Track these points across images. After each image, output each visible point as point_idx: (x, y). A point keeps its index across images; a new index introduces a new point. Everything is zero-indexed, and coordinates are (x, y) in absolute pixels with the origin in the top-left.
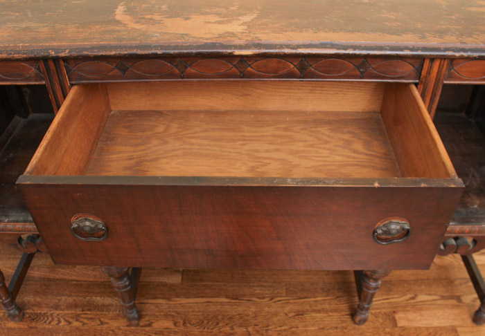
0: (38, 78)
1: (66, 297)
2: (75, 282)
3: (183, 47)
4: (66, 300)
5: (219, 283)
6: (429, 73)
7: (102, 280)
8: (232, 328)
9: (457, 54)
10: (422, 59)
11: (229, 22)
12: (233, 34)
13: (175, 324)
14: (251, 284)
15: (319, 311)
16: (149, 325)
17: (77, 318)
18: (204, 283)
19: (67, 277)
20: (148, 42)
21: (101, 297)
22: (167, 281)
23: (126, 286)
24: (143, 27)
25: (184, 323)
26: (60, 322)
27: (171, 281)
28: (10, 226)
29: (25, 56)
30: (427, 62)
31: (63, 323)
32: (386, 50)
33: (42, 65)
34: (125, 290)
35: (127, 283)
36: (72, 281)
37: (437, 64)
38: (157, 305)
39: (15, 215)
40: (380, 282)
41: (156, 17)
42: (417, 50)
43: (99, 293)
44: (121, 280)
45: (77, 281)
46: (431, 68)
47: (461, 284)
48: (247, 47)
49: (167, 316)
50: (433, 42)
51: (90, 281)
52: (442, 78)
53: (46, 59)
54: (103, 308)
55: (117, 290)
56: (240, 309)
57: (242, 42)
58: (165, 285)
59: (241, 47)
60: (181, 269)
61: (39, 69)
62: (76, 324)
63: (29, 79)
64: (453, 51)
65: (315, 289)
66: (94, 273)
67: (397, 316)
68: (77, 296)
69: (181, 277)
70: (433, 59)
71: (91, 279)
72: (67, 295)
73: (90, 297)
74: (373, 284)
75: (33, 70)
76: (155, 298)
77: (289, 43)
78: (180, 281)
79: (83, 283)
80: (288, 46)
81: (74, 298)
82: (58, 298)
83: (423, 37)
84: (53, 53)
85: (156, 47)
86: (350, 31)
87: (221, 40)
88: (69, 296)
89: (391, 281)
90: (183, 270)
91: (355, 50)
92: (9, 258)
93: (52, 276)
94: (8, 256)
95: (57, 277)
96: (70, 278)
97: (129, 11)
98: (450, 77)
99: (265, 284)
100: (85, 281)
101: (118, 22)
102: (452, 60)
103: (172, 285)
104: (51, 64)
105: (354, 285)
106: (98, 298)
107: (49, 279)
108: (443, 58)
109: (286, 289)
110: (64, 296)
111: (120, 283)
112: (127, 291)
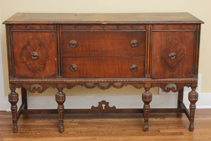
5: (93, 125)
6: (148, 28)
8: (98, 133)
10: (146, 24)
13: (77, 133)
15: (131, 130)
16: (67, 133)
17: (39, 132)
18: (87, 125)
25: (80, 132)
26: (32, 133)
27: (74, 125)
29: (53, 23)
30: (147, 25)
31: (33, 133)
37: (149, 26)
38: (70, 129)
46: (148, 27)
49: (73, 131)
52: (151, 29)
54: (48, 130)
56: (101, 130)
58: (72, 125)
59: (103, 22)
60: (78, 122)
62: (38, 133)
64: (153, 22)
65: (130, 126)
66: (43, 123)
67: (160, 131)
68: (37, 128)
70: (148, 24)
73: (43, 128)
75: (53, 28)
76: (69, 128)
78: (77, 124)
82: (30, 129)
84: (60, 23)
88: (34, 128)
95: (28, 124)
96: (34, 125)
98: (154, 30)
99: (110, 125)
100: (40, 125)
102: (153, 24)
104: (58, 25)
106: (46, 128)
107: (25, 125)
108: (151, 24)
109: (118, 126)
110: (32, 128)
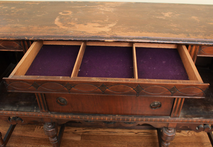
0: (20, 48)
1: (29, 145)
2: (33, 138)
3: (83, 37)
4: (29, 146)
5: (97, 141)
6: (191, 51)
7: (46, 138)
9: (203, 44)
11: (104, 27)
12: (105, 32)
14: (112, 142)
18: (91, 141)
19: (30, 136)
20: (68, 35)
21: (44, 145)
22: (75, 139)
23: (55, 141)
24: (66, 28)
27: (76, 139)
28: (5, 112)
29: (15, 39)
30: (190, 47)
32: (172, 41)
33: (22, 43)
34: (55, 143)
35: (56, 140)
36: (32, 137)
37: (194, 47)
39: (8, 108)
40: (169, 143)
41: (72, 24)
42: (185, 41)
43: (44, 143)
44: (54, 138)
45: (34, 137)
47: (207, 145)
48: (110, 38)
50: (193, 38)
51: (40, 138)
52: (196, 54)
53: (23, 41)
55: (51, 143)
57: (109, 36)
58: (73, 141)
59: (108, 38)
61: (20, 45)
63: (16, 49)
64: (201, 42)
65: (140, 145)
66: (42, 134)
68: (34, 144)
69: (80, 138)
70: (192, 45)
71: (41, 137)
72: (29, 144)
73: (40, 145)
74: (166, 144)
75: (18, 45)
77: (129, 37)
78: (80, 139)
79: (37, 139)
80: (128, 38)
81: (33, 145)
82: (26, 145)
83: (188, 36)
84: (26, 38)
85: (71, 37)
86: (156, 32)
87: (99, 35)
88: (30, 144)
89: (175, 143)
90: (82, 135)
91: (158, 41)
92: (5, 126)
93: (23, 135)
94: (4, 125)
95: (26, 135)
96: (31, 136)
97: (61, 21)
98: (200, 53)
99: (118, 142)
100: (38, 138)
101: (56, 25)
102: (201, 46)
103: (77, 141)
104: (26, 43)
105: (158, 144)
106: (43, 146)
108: (197, 45)
109: (128, 145)
110: (28, 144)
111: (53, 139)
112: (56, 143)
